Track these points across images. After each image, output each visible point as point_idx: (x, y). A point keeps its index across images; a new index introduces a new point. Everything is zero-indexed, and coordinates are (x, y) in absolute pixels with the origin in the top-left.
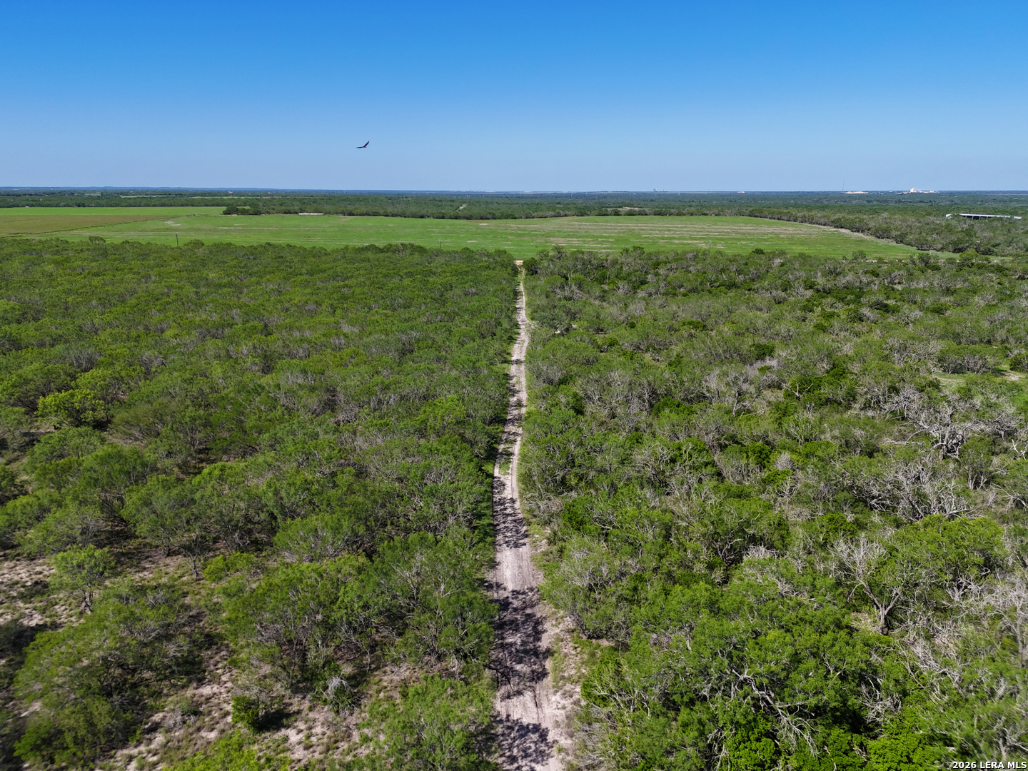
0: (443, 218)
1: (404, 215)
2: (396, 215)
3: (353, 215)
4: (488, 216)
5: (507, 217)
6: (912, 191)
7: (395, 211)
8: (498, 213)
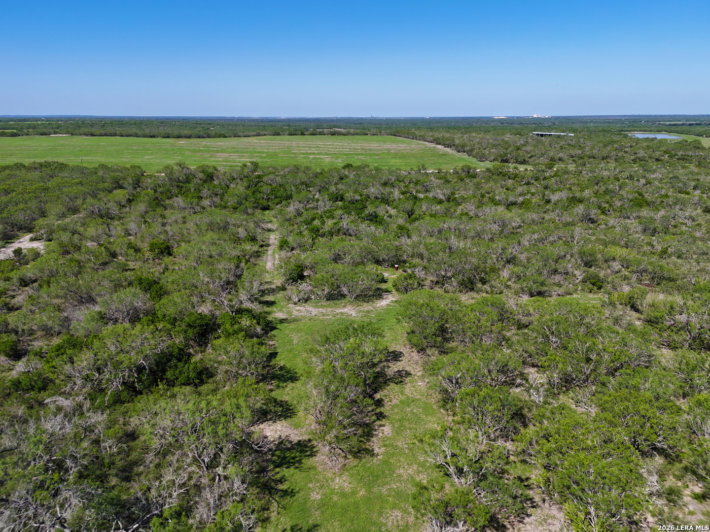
0: (168, 137)
1: (137, 136)
2: (131, 136)
3: (94, 136)
4: (204, 135)
5: (219, 136)
6: (535, 116)
7: (130, 132)
8: (212, 134)
